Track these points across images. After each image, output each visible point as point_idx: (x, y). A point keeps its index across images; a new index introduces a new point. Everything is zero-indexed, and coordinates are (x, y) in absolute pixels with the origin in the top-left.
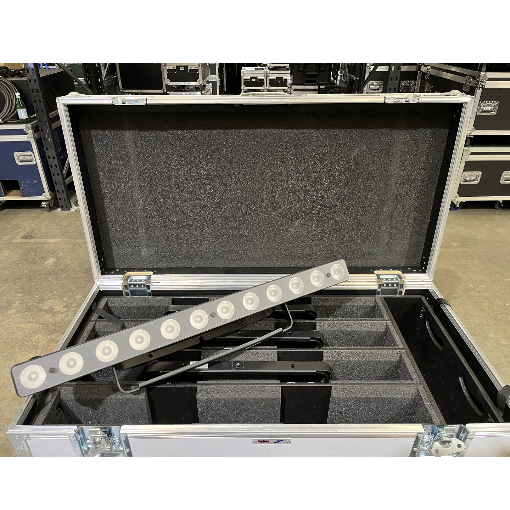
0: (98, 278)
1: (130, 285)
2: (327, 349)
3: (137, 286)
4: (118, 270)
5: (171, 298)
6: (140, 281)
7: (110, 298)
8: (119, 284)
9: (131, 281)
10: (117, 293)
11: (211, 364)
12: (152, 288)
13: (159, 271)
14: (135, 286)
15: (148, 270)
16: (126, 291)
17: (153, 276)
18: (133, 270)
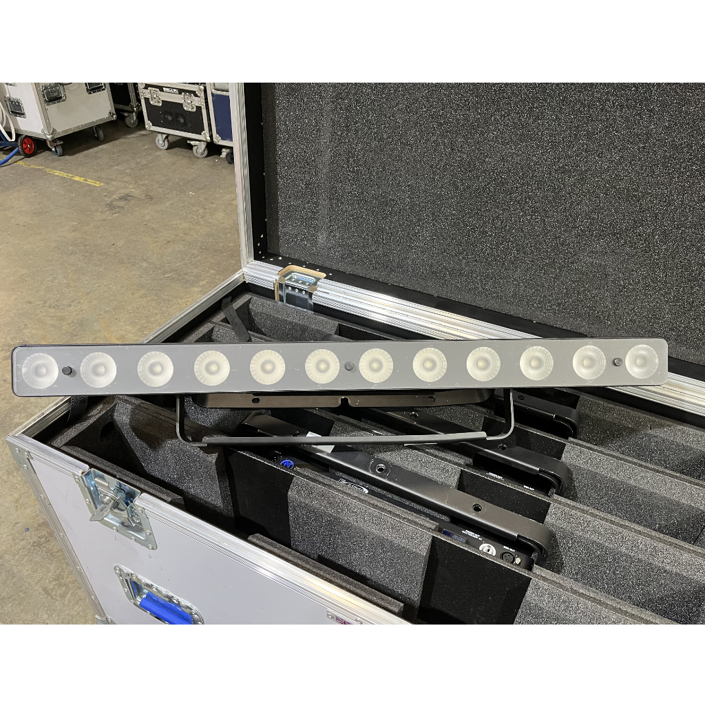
0: (246, 263)
1: (287, 286)
2: (560, 503)
3: (297, 290)
4: (281, 258)
5: (337, 323)
6: (304, 283)
7: (255, 298)
8: (271, 280)
9: (290, 279)
10: (267, 293)
11: (339, 448)
12: (316, 299)
13: (336, 275)
14: (294, 288)
15: (322, 269)
16: (280, 293)
17: (323, 280)
18: (300, 263)
